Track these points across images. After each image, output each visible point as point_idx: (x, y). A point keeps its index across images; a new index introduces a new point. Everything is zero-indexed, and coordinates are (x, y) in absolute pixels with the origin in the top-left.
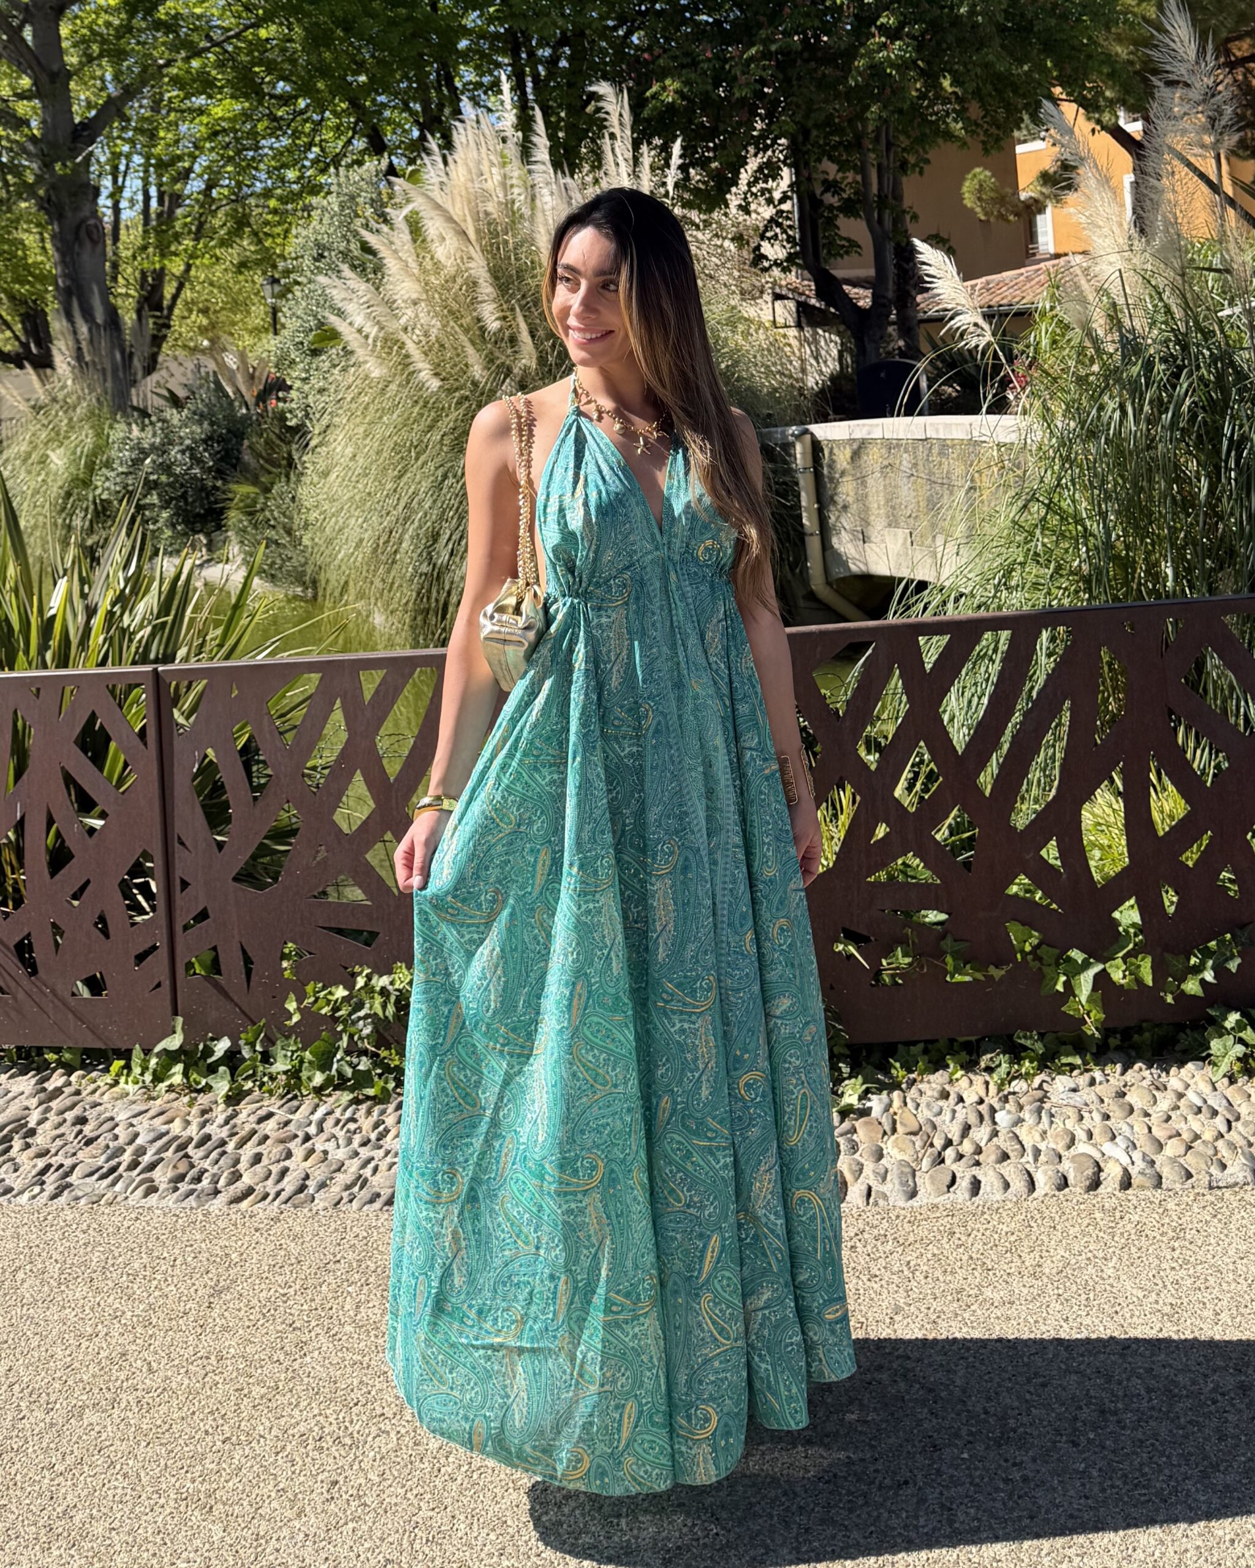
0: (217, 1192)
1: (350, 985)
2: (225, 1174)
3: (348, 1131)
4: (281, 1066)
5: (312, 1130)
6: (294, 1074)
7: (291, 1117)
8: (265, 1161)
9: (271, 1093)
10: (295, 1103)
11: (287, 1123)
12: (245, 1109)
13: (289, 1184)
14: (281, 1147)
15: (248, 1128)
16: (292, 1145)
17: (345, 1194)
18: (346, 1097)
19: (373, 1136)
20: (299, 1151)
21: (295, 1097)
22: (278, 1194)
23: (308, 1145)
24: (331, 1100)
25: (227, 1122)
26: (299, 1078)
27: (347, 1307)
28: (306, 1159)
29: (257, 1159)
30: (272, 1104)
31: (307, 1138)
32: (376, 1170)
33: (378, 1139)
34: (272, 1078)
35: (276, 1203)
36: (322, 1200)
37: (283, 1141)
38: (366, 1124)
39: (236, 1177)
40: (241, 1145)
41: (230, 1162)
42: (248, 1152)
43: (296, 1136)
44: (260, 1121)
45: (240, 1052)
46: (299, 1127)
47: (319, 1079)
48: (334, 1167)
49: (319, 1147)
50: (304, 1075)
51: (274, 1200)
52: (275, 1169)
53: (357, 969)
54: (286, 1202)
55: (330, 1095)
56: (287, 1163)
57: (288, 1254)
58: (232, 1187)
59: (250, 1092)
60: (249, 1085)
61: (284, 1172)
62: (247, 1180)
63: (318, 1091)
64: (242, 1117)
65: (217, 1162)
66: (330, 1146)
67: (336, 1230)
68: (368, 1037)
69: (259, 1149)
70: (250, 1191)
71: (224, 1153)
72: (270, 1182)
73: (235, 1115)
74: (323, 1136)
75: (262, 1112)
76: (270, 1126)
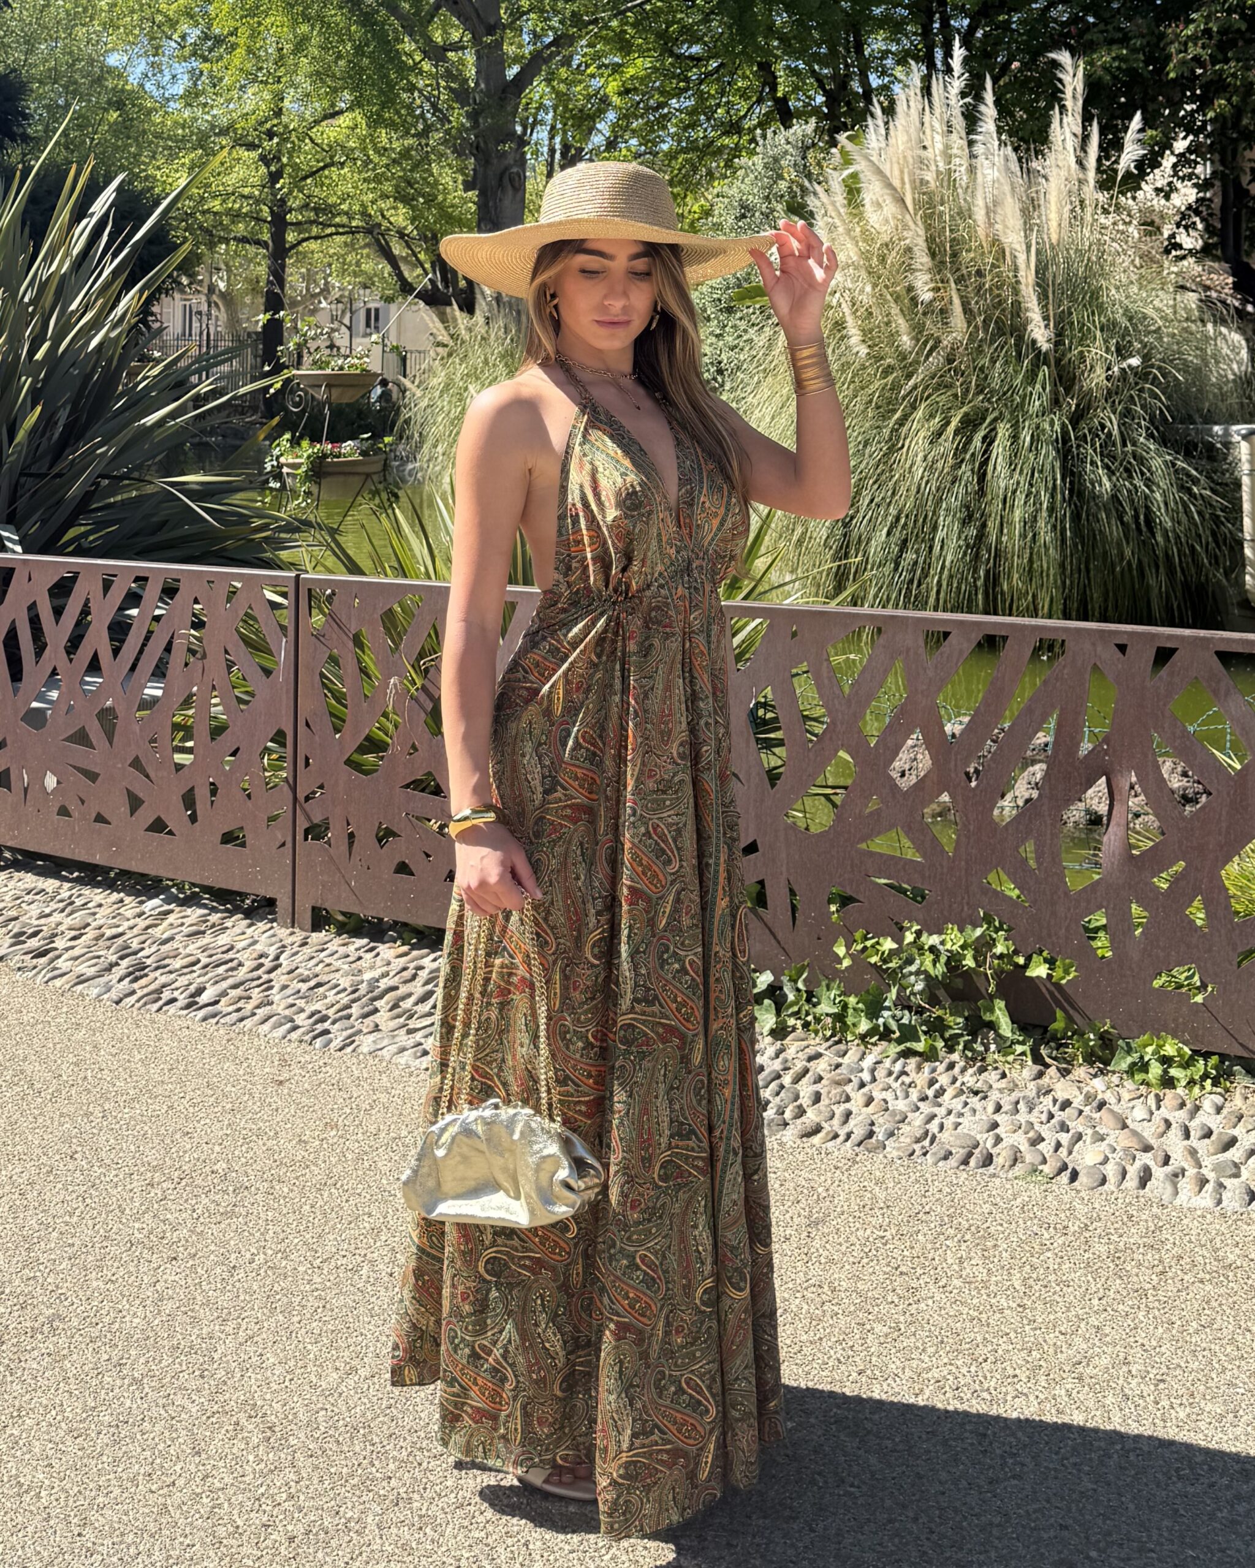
0: (786, 1124)
1: (899, 940)
2: (790, 1107)
3: (903, 1083)
4: (826, 1007)
5: (866, 1076)
6: (840, 1017)
7: (840, 1060)
8: (824, 1101)
9: (816, 1032)
10: (842, 1047)
11: (838, 1066)
12: (793, 1047)
13: (858, 1129)
14: (839, 1090)
15: (799, 1065)
16: (848, 1088)
17: (917, 1147)
18: (894, 1049)
19: (930, 1093)
20: (858, 1098)
21: (839, 1042)
22: (848, 1136)
23: (865, 1090)
24: (877, 1050)
25: (777, 1056)
26: (845, 1023)
27: (950, 1261)
28: (867, 1105)
29: (817, 1098)
30: (816, 1043)
31: (862, 1085)
32: (942, 1127)
33: (936, 1097)
34: (818, 1020)
35: (849, 1144)
36: (892, 1148)
37: (838, 1083)
38: (922, 1079)
39: (801, 1112)
40: (797, 1080)
41: (791, 1096)
42: (806, 1089)
43: (850, 1081)
44: (810, 1059)
45: (781, 988)
46: (851, 1071)
47: (864, 1026)
48: (898, 1118)
49: (878, 1095)
50: (850, 1020)
51: (847, 1140)
52: (839, 1110)
53: (906, 924)
54: (859, 1145)
55: (875, 1044)
56: (847, 1105)
57: (874, 1198)
58: (799, 1121)
59: (794, 1029)
60: (791, 1022)
61: (848, 1114)
62: (812, 1116)
63: (863, 1037)
64: (791, 1053)
65: (778, 1094)
66: (889, 1095)
67: (917, 1181)
68: (921, 993)
69: (818, 1087)
70: (817, 1130)
71: (782, 1087)
72: (836, 1122)
73: (782, 1050)
74: (879, 1085)
75: (811, 1051)
76: (821, 1066)
